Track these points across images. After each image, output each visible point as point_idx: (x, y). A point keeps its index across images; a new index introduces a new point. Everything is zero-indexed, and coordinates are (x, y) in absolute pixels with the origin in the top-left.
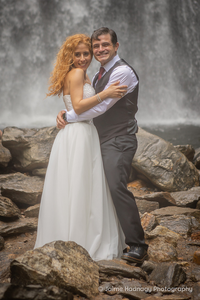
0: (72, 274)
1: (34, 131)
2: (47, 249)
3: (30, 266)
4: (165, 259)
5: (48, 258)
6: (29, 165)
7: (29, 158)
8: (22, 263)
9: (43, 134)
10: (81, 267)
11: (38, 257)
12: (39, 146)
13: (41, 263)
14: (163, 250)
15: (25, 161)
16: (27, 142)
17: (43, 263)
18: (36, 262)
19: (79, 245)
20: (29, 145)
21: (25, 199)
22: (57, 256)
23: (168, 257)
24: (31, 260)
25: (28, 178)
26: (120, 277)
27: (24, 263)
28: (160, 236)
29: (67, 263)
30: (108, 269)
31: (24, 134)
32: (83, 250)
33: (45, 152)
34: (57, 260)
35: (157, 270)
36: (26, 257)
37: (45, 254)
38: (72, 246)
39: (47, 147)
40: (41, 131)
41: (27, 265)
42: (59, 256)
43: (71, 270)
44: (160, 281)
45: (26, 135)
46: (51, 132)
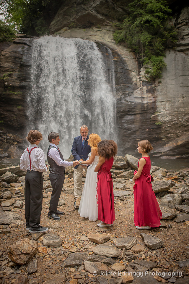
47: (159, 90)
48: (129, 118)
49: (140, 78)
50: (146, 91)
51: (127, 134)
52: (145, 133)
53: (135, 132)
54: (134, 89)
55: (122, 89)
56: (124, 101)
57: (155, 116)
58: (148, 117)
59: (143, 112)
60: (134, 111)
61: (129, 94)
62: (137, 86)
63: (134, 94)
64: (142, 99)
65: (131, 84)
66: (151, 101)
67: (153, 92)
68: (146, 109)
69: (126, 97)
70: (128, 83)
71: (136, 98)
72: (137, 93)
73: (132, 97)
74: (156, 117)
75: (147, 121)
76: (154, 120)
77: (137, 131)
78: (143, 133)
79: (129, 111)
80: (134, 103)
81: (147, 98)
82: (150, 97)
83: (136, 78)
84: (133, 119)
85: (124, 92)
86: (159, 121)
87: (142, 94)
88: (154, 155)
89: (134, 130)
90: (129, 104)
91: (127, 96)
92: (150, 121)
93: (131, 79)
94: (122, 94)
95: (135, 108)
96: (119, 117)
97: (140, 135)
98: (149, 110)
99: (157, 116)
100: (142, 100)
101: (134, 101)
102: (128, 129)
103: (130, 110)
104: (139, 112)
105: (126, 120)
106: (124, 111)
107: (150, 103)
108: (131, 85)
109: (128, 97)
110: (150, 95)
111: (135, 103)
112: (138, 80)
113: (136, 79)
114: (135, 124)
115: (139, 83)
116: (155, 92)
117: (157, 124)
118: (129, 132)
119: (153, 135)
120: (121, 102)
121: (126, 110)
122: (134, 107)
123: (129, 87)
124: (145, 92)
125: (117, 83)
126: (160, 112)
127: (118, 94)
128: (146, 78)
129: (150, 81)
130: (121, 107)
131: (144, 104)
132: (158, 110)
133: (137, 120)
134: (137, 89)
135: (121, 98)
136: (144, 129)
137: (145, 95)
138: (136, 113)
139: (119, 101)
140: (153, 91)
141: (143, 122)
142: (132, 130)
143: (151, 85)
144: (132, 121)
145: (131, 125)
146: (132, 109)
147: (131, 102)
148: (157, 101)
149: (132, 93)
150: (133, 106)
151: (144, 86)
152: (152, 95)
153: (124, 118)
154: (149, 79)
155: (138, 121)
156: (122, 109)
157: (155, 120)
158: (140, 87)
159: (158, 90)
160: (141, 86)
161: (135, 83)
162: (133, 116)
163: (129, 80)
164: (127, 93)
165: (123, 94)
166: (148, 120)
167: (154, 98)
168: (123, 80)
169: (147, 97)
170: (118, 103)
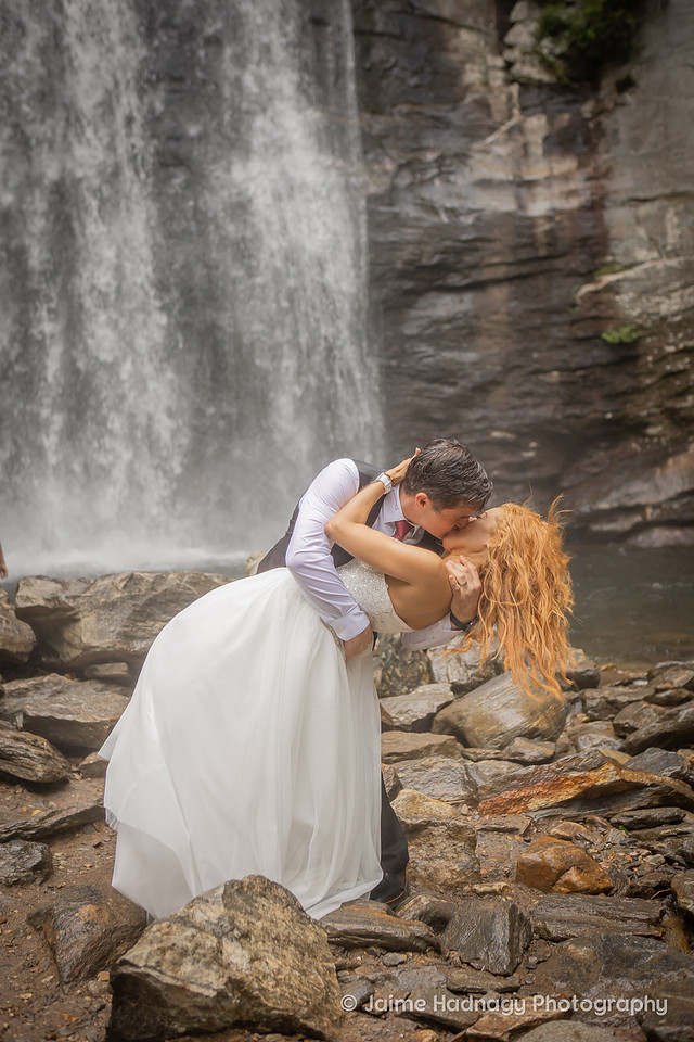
0: (279, 977)
1: (85, 582)
2: (205, 913)
3: (169, 973)
4: (453, 879)
5: (211, 942)
6: (78, 657)
7: (77, 641)
8: (145, 966)
9: (106, 588)
10: (292, 947)
11: (189, 945)
12: (99, 615)
13: (198, 961)
14: (447, 859)
15: (67, 649)
16: (72, 609)
17: (202, 960)
18: (184, 960)
19: (273, 883)
20: (76, 614)
21: (80, 736)
22: (232, 930)
23: (459, 874)
24: (169, 956)
25: (76, 686)
26: (378, 951)
27: (150, 967)
28: (435, 825)
29: (260, 943)
30: (345, 933)
31: (63, 591)
32: (284, 894)
33: (112, 629)
34: (236, 943)
35: (460, 922)
36: (155, 946)
37: (201, 930)
38: (259, 890)
39: (115, 617)
40: (100, 583)
41: (160, 972)
42: (238, 929)
43: (274, 964)
44: (476, 952)
45: (68, 593)
46: (122, 584)
47: (623, 135)
48: (445, 306)
49: (509, 65)
50: (546, 139)
51: (436, 403)
52: (544, 396)
53: (483, 389)
54: (474, 132)
55: (399, 139)
56: (409, 210)
57: (597, 292)
58: (556, 297)
59: (525, 269)
60: (474, 267)
61: (439, 167)
62: (490, 115)
63: (471, 162)
64: (523, 191)
65: (456, 102)
66: (574, 203)
67: (585, 149)
68: (543, 252)
69: (422, 182)
70: (439, 100)
71: (485, 184)
72: (492, 159)
73: (462, 179)
74: (605, 297)
75: (555, 324)
76: (594, 313)
77: (495, 383)
78: (529, 394)
79: (442, 268)
80: (469, 220)
81: (549, 186)
82: (566, 177)
83: (483, 68)
84: (466, 314)
85: (410, 156)
86: (625, 321)
87: (518, 164)
88: (596, 528)
89: (477, 377)
90: (439, 228)
91: (432, 179)
92: (573, 322)
93: (455, 74)
94: (401, 167)
95: (476, 250)
96: (384, 302)
97: (514, 408)
98: (563, 255)
99: (612, 288)
100: (518, 198)
101: (470, 205)
102: (444, 376)
103: (451, 259)
104: (501, 272)
105: (425, 322)
106: (412, 268)
107: (570, 214)
108: (454, 109)
109: (437, 182)
110: (569, 164)
111: (478, 219)
112: (498, 78)
113: (486, 73)
114: (482, 341)
115: (504, 97)
116: (596, 146)
117: (611, 336)
118: (448, 391)
119: (589, 403)
120: (396, 216)
121: (425, 262)
122: (475, 240)
123: (440, 123)
124: (537, 149)
125: (371, 103)
126: (629, 267)
127: (376, 167)
128: (547, 65)
129: (566, 80)
130: (394, 246)
131: (531, 222)
132: (617, 251)
133: (495, 317)
134: (492, 130)
135: (393, 188)
136: (537, 372)
137: (538, 170)
138: (487, 274)
139: (383, 209)
140: (587, 142)
141: (525, 331)
142: (463, 377)
143: (574, 102)
144: (463, 328)
145: (460, 349)
146: (459, 253)
147: (452, 212)
148: (613, 197)
149: (462, 157)
150: (464, 237)
151: (532, 110)
152: (581, 166)
153: (414, 313)
154: (560, 66)
155: (497, 322)
156: (399, 254)
157: (600, 312)
158: (510, 117)
159: (616, 131)
160: (516, 111)
161: (477, 96)
162: (468, 297)
163: (442, 83)
164: (430, 156)
165: (408, 164)
166: (555, 318)
167: (589, 184)
168: (403, 81)
169: (550, 179)
170: (375, 224)
